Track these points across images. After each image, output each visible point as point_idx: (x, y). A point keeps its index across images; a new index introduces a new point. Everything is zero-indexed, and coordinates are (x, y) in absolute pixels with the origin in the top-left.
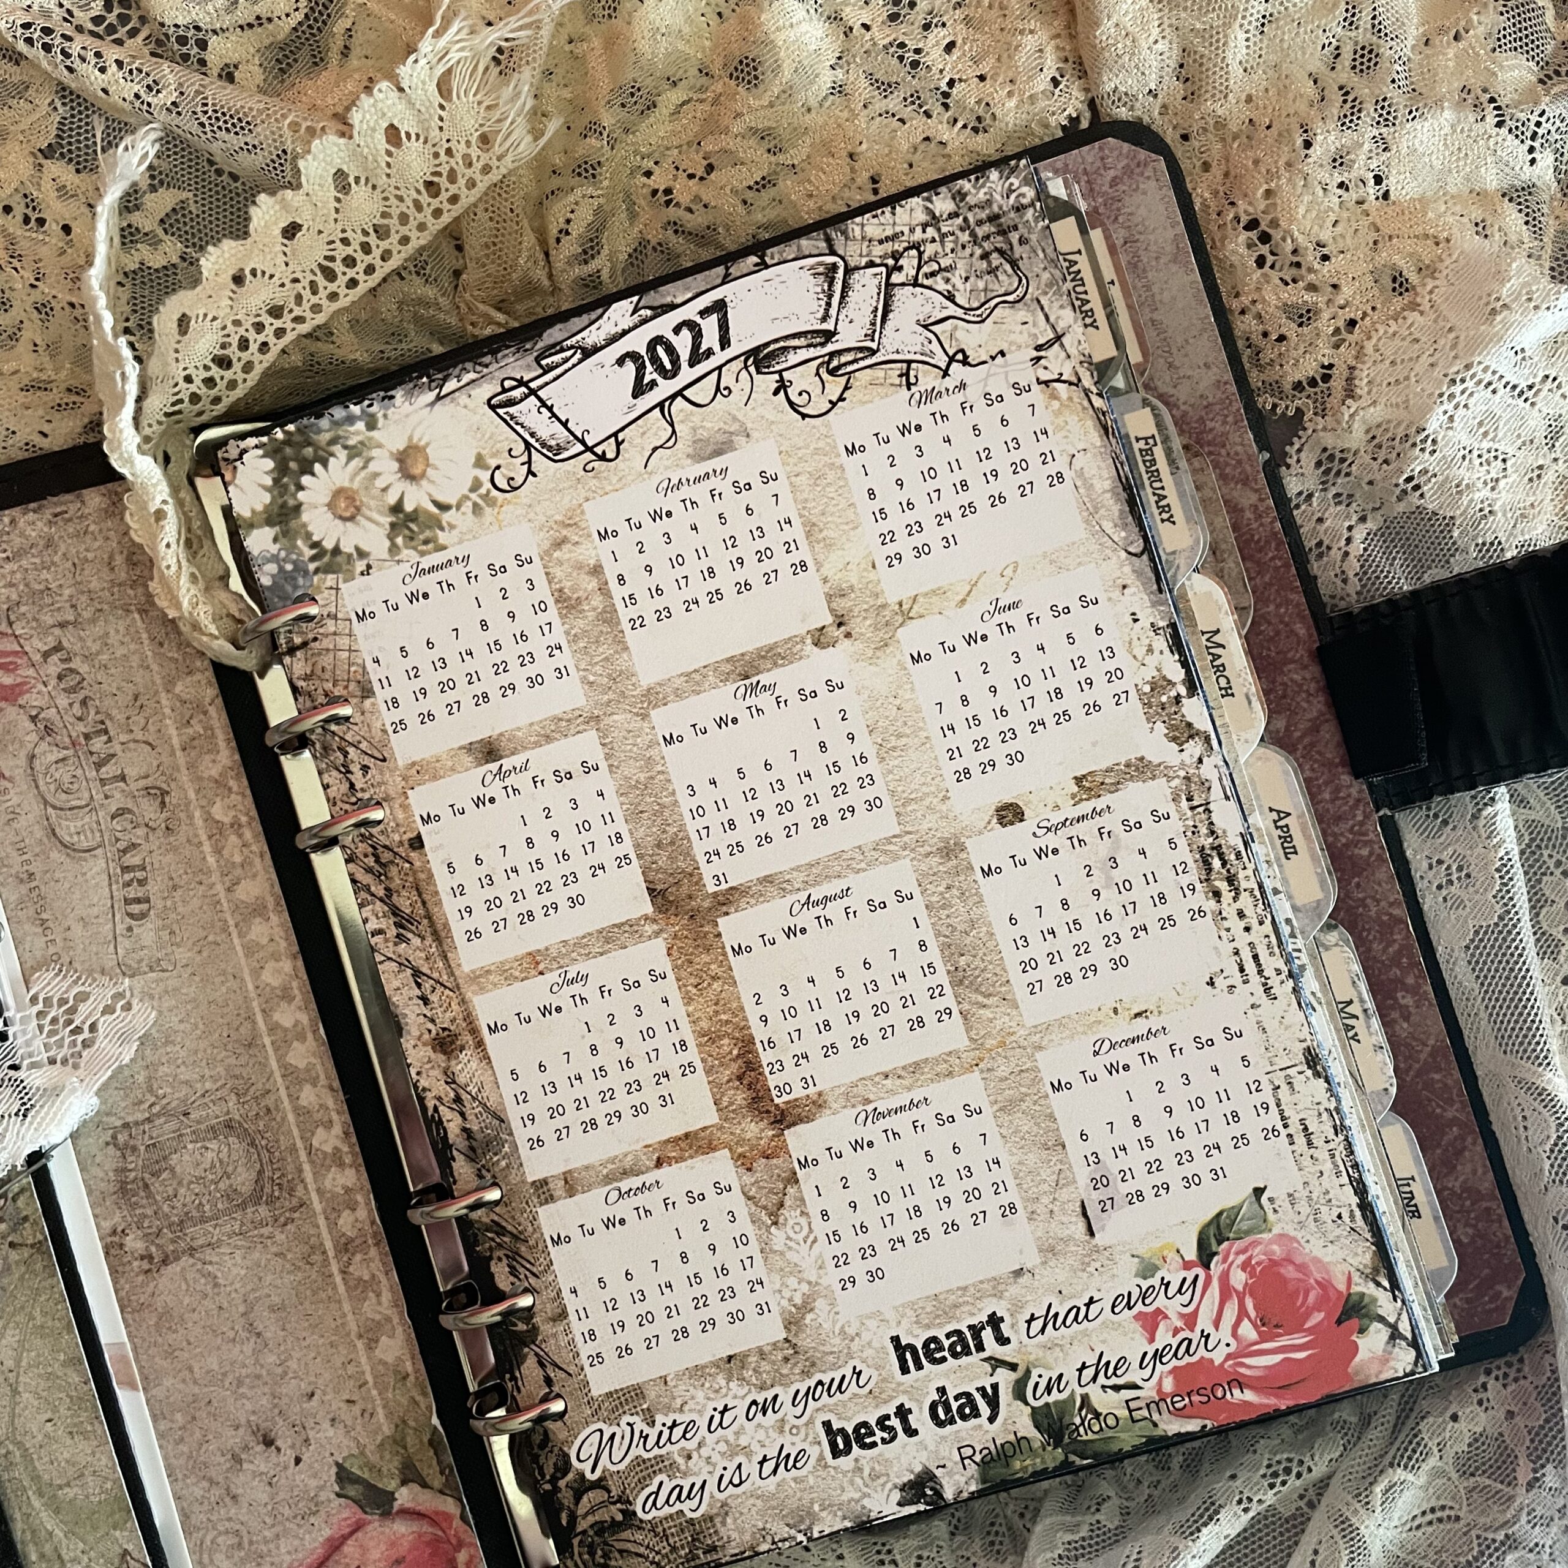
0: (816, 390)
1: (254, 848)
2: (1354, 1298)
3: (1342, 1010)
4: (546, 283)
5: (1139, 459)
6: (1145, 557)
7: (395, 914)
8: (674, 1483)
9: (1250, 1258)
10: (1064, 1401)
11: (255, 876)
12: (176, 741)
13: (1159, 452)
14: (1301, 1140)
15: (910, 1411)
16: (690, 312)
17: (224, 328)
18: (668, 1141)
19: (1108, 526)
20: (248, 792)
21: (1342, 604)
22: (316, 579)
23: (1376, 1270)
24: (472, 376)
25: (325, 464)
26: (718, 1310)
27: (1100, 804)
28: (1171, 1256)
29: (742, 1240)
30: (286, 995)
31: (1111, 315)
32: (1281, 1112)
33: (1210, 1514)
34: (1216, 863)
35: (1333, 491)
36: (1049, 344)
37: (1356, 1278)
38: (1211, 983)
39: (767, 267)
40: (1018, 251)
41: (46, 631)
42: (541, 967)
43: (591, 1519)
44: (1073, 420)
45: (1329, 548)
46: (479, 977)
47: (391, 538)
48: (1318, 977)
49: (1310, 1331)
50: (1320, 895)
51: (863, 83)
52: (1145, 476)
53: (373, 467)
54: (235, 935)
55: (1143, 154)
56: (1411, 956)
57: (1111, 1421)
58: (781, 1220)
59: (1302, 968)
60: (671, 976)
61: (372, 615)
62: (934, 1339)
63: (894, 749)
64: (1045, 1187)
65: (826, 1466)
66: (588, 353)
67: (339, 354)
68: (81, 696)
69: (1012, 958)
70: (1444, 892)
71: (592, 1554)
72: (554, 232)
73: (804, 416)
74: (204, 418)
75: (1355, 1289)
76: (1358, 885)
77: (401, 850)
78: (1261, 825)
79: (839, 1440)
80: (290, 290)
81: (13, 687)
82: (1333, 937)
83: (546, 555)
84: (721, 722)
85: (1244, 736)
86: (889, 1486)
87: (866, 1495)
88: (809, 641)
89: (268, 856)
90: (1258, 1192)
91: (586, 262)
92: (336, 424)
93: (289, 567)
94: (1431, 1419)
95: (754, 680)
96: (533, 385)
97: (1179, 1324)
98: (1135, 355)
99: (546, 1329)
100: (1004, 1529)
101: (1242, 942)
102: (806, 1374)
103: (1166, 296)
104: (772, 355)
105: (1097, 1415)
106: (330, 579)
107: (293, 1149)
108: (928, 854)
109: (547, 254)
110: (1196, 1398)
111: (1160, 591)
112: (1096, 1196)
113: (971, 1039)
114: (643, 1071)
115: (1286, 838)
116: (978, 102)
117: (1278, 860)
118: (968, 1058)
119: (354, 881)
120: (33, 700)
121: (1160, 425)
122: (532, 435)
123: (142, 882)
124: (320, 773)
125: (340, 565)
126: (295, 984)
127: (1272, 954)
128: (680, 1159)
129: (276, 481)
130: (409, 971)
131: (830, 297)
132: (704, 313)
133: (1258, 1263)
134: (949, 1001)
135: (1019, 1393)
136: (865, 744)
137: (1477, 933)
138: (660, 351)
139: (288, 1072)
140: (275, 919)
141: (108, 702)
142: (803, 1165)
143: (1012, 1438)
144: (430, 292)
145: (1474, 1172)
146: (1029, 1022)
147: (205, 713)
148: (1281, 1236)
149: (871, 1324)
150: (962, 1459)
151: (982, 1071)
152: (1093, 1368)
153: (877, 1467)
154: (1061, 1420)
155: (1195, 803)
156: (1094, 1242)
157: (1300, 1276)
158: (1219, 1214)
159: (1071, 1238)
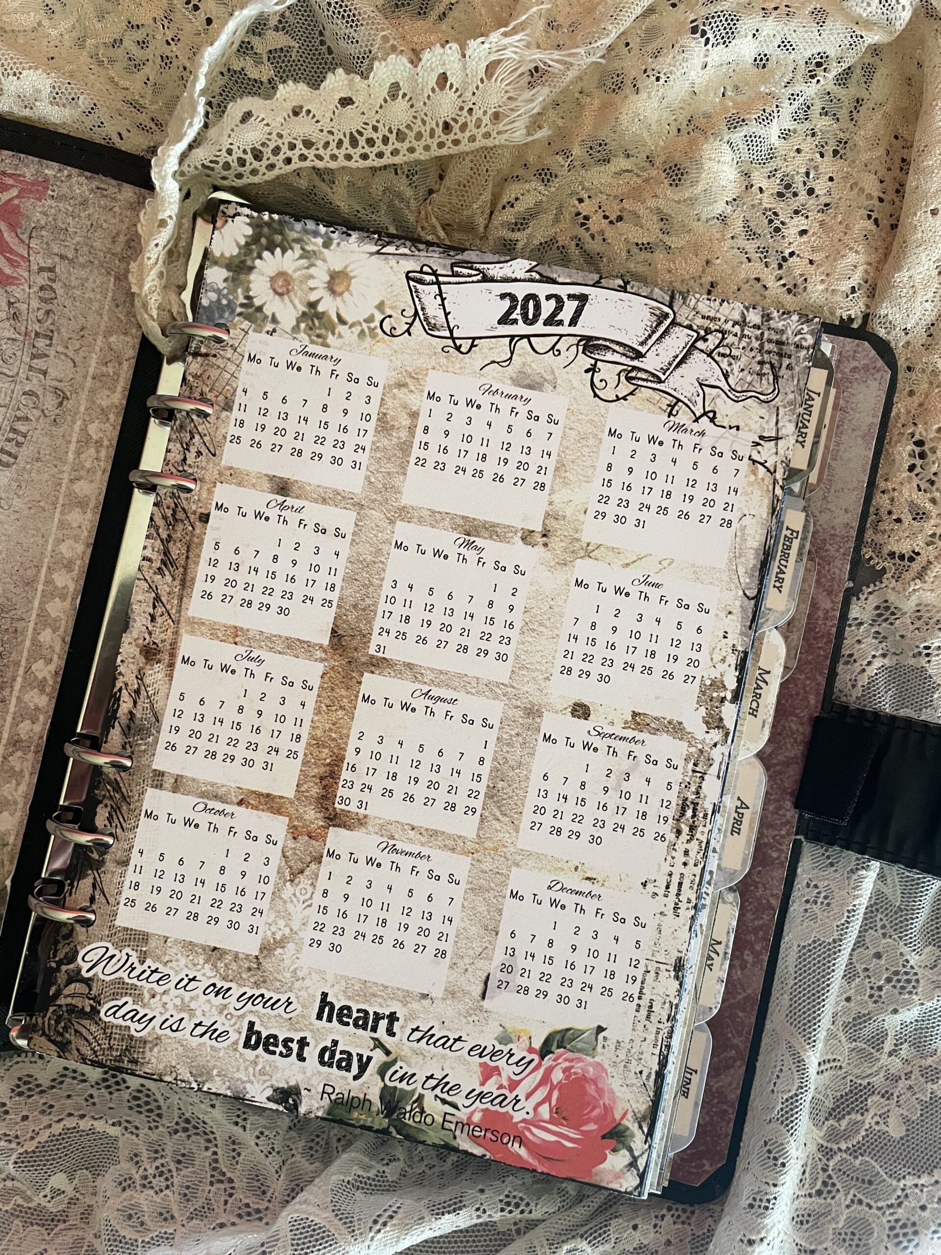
0: (612, 383)
1: (102, 464)
2: (620, 1128)
3: (711, 945)
4: (482, 229)
5: (782, 541)
6: (753, 602)
7: (165, 554)
8: (135, 1007)
9: (572, 1067)
10: (407, 1092)
11: (92, 481)
12: (91, 370)
13: (796, 544)
14: (644, 1012)
16: (563, 291)
17: (270, 134)
18: (254, 792)
19: (741, 570)
20: (119, 428)
21: (844, 699)
22: (237, 318)
23: (644, 1118)
24: (407, 251)
25: (284, 251)
26: (225, 915)
27: (640, 736)
28: (524, 1038)
29: (265, 880)
30: (69, 567)
31: (815, 444)
32: (642, 988)
33: (455, 1207)
34: (689, 813)
35: (876, 628)
36: (769, 439)
37: (630, 1115)
38: (644, 885)
39: (626, 291)
40: (783, 371)
41: (50, 254)
42: (237, 639)
43: (69, 1000)
44: (757, 493)
45: (855, 661)
46: (196, 624)
47: (298, 322)
48: (710, 917)
49: (583, 1133)
50: (738, 868)
51: (740, 223)
52: (779, 554)
53: (312, 271)
54: (58, 510)
55: (880, 363)
56: (767, 933)
57: (429, 1120)
58: (296, 881)
59: (704, 906)
60: (316, 691)
61: (259, 362)
62: (349, 1008)
63: (534, 630)
64: (471, 952)
65: (236, 1050)
66: (486, 279)
67: (331, 196)
68: (49, 307)
69: (532, 800)
70: (808, 906)
71: (57, 1022)
72: (504, 201)
73: (596, 395)
74: (225, 183)
75: (625, 1122)
76: (759, 872)
77: (192, 517)
78: (728, 804)
79: (254, 1038)
80: (324, 137)
81: (9, 277)
82: (730, 897)
83: (388, 388)
84: (437, 553)
85: (748, 744)
86: (268, 1084)
87: (250, 1081)
88: (519, 535)
89: (108, 474)
90: (600, 1029)
91: (513, 231)
92: (306, 231)
93: (224, 302)
94: (620, 1220)
95: (472, 539)
96: (441, 279)
97: (505, 1083)
98: (813, 478)
99: (110, 865)
100: (323, 1143)
101: (678, 869)
102: (257, 985)
103: (846, 456)
104: (598, 347)
105: (422, 1111)
106: (246, 324)
107: (17, 664)
108: (517, 707)
109: (492, 213)
110: (489, 1135)
111: (750, 628)
112: (499, 975)
113: (478, 836)
114: (264, 740)
115: (738, 822)
116: (801, 275)
117: (726, 831)
118: (469, 846)
119: (152, 519)
120: (18, 292)
121: (805, 527)
122: (423, 309)
123: (19, 444)
124: (169, 440)
125: (256, 318)
126: (78, 562)
127: (691, 888)
128: (256, 808)
129: (247, 244)
130: (153, 595)
131: (653, 332)
132: (570, 296)
133: (575, 1073)
134: (478, 804)
135: (382, 1071)
136: (517, 617)
137: (815, 942)
138: (531, 304)
139: (43, 614)
140: (89, 515)
141: (64, 321)
142: (330, 854)
143: (362, 1096)
144: (409, 193)
145: (730, 1084)
146: (520, 846)
147: (120, 364)
148: (599, 1064)
149: (315, 977)
150: (323, 1092)
151: (474, 859)
152: (436, 1082)
153: (267, 1068)
154: (398, 1102)
155: (697, 769)
156: (482, 1003)
157: (596, 1095)
158: (568, 1030)
159: (469, 993)
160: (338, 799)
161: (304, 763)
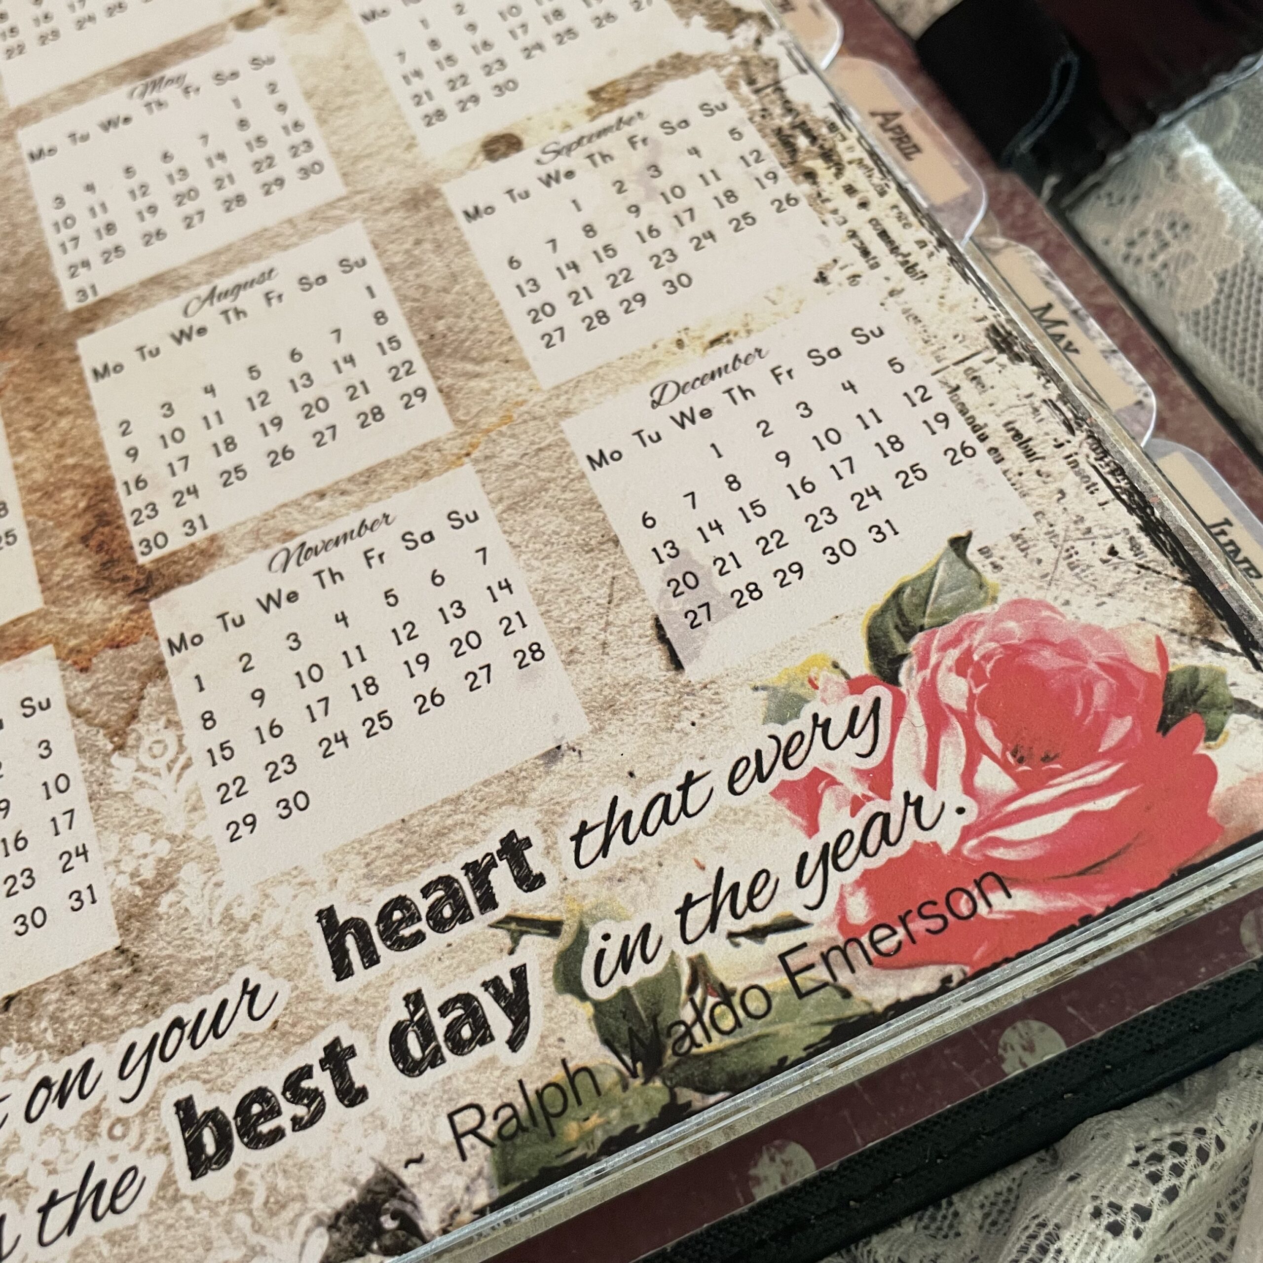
2: (1179, 682)
9: (969, 652)
10: (657, 980)
14: (1014, 454)
15: (351, 1052)
23: (1205, 625)
27: (627, 112)
28: (824, 676)
29: (59, 785)
32: (971, 421)
34: (802, 142)
37: (1172, 644)
38: (822, 278)
49: (1113, 756)
57: (756, 1003)
58: (131, 740)
62: (401, 902)
64: (590, 609)
65: (177, 1198)
69: (516, 308)
75: (1177, 665)
79: (208, 1138)
84: (110, 124)
86: (306, 1221)
88: (232, 27)
90: (959, 544)
95: (157, 76)
97: (860, 789)
101: (859, 220)
102: (151, 1009)
105: (725, 995)
108: (387, 211)
110: (918, 926)
112: (679, 605)
113: (458, 422)
118: (452, 448)
127: (907, 225)
133: (987, 657)
134: (422, 378)
135: (568, 979)
136: (301, 110)
142: (178, 646)
143: (557, 1074)
146: (547, 382)
148: (1018, 605)
149: (282, 893)
150: (458, 1137)
151: (476, 461)
152: (708, 903)
153: (282, 1184)
154: (654, 1019)
155: (759, 85)
156: (683, 679)
157: (1070, 663)
158: (898, 593)
159: (641, 680)
160: (138, 549)
161: (34, 539)
